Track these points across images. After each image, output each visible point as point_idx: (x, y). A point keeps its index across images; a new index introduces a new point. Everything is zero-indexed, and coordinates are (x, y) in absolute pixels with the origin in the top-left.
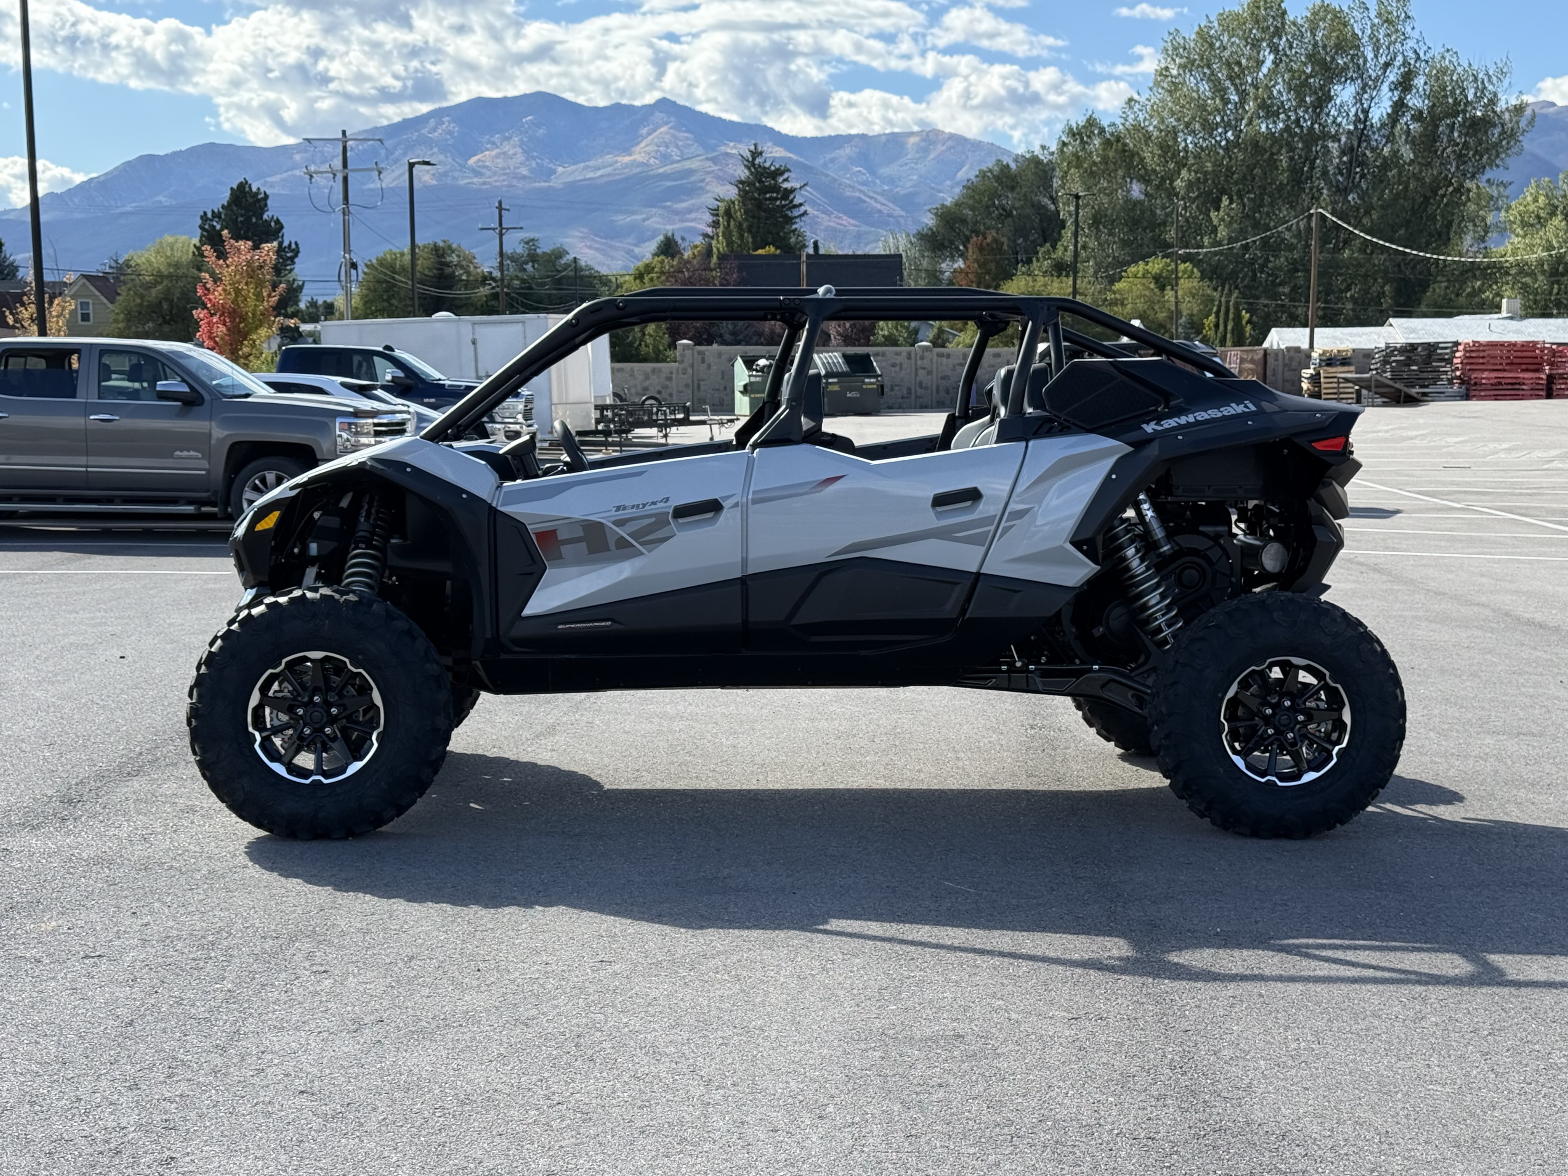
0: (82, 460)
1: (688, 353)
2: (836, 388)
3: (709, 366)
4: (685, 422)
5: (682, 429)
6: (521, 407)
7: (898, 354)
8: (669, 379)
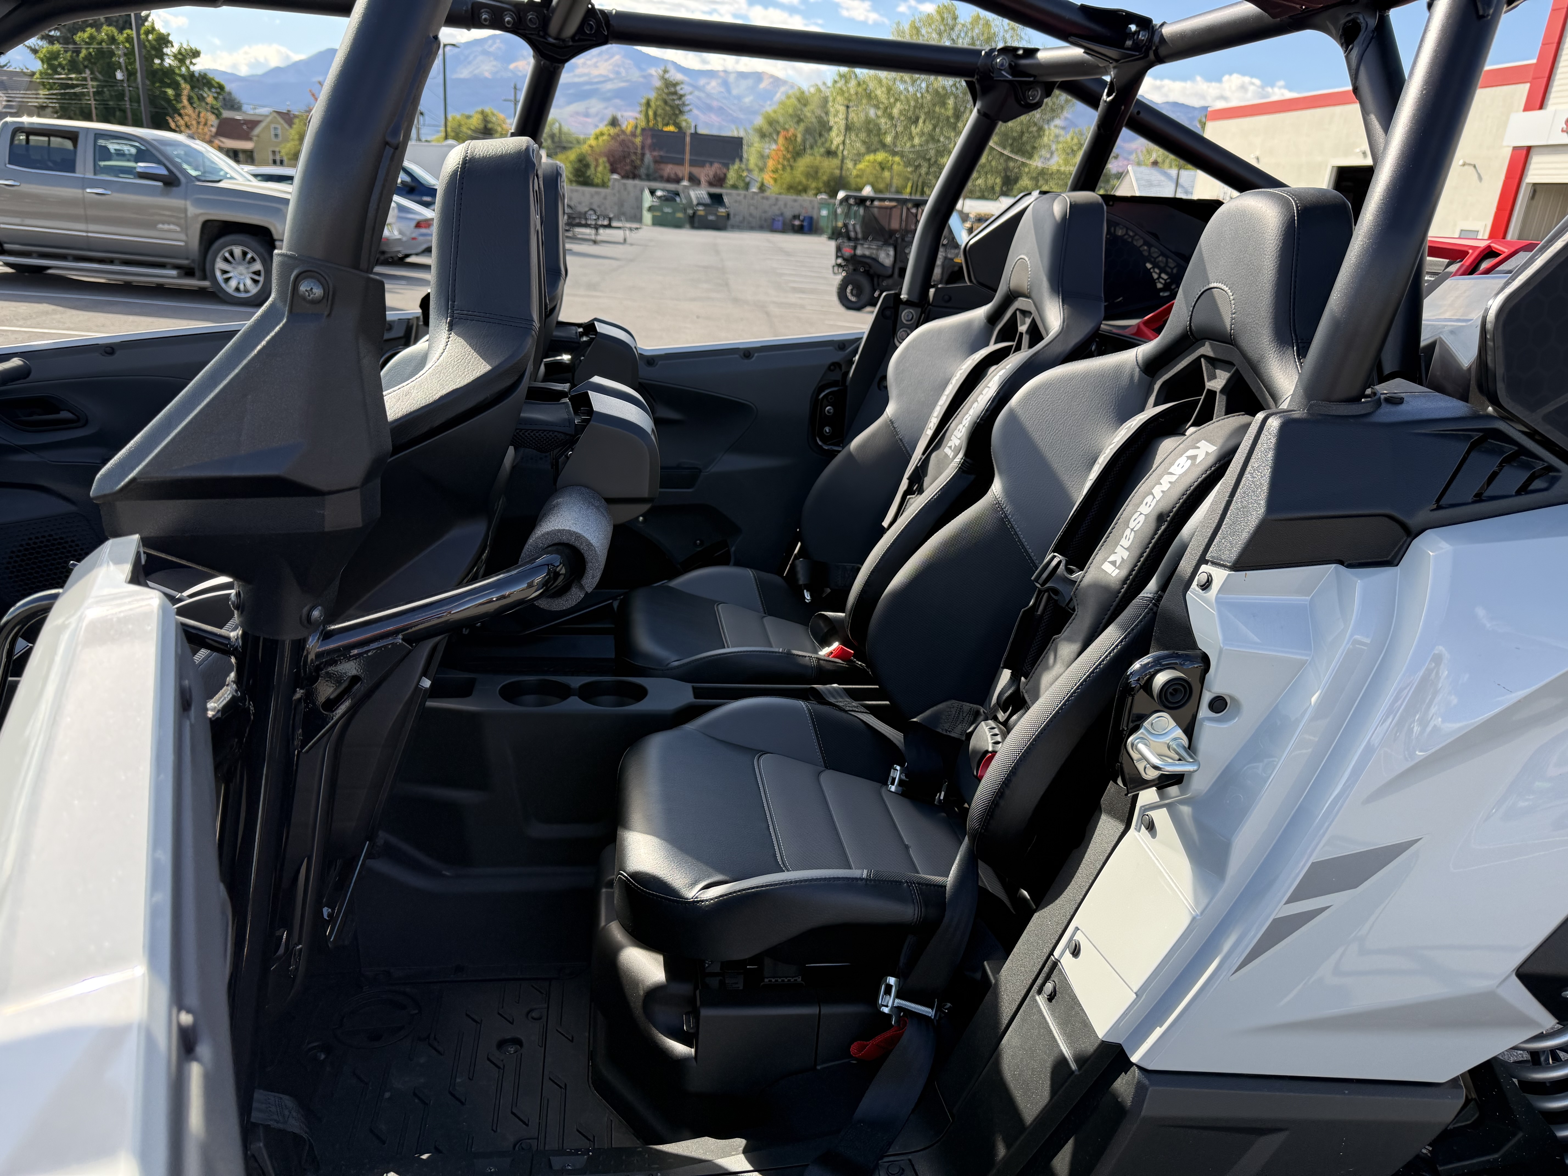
0: (82, 226)
1: (617, 184)
2: (701, 213)
3: (629, 193)
4: (609, 226)
7: (739, 195)
8: (605, 198)
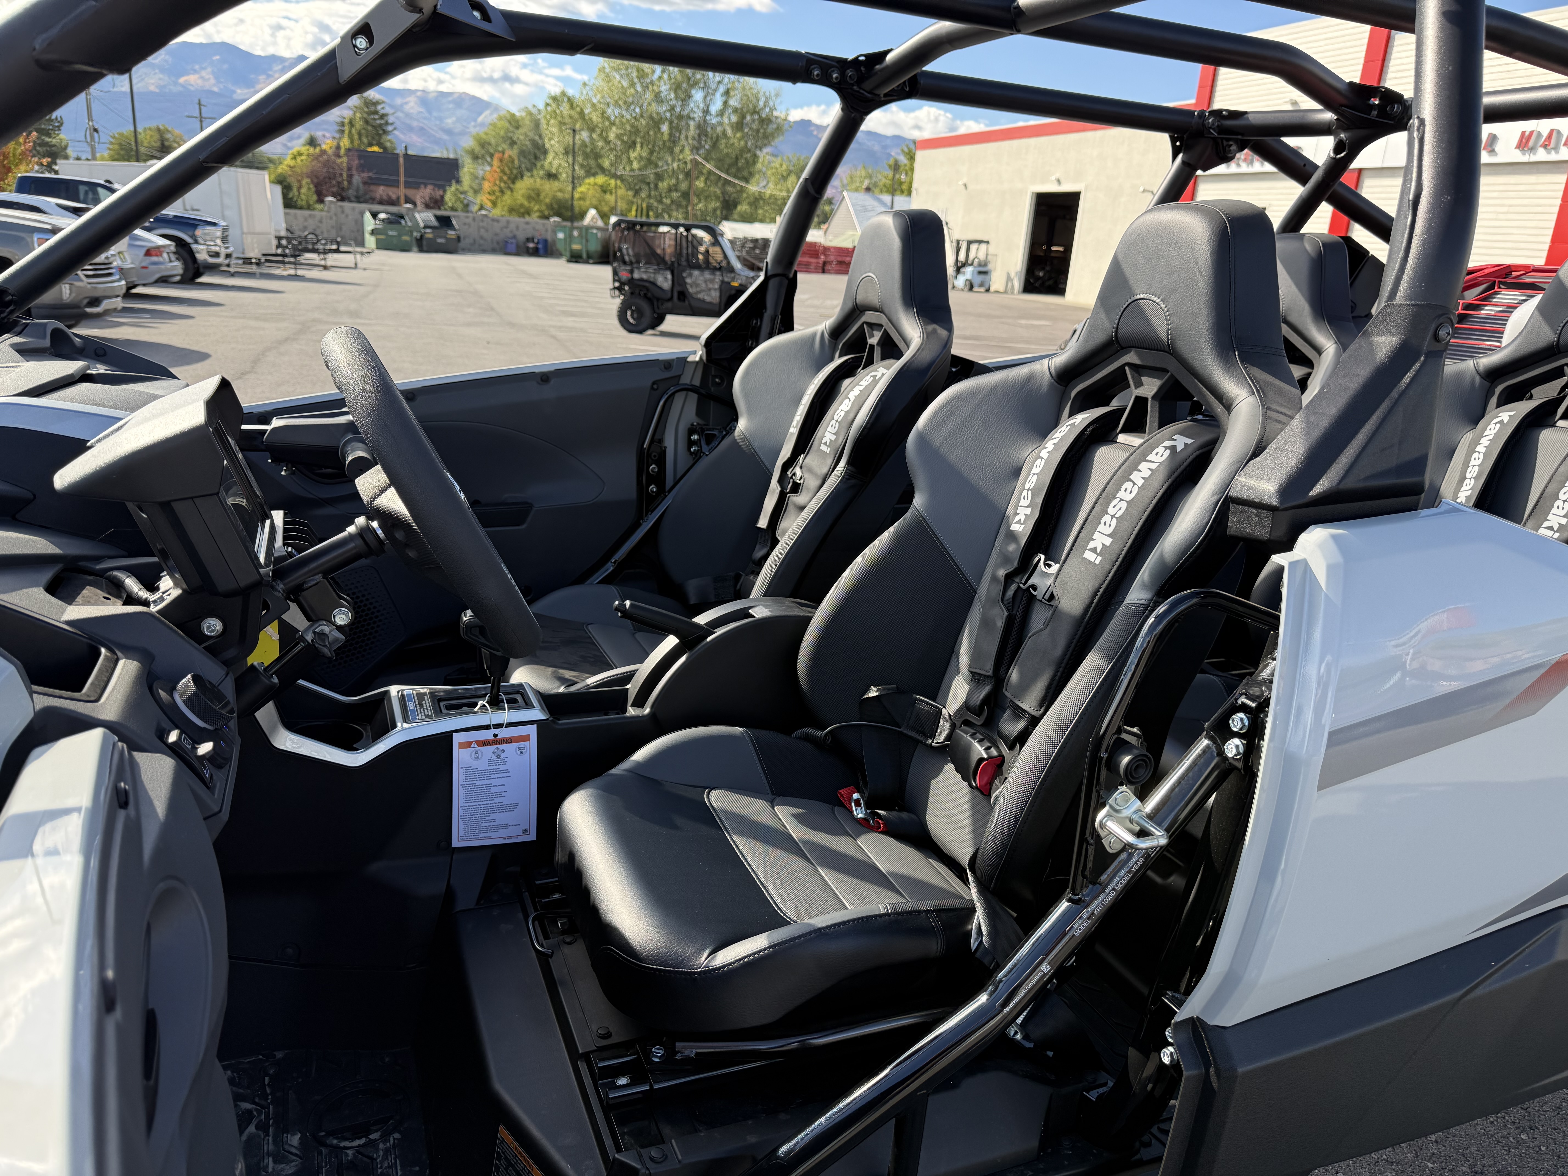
1: (333, 206)
2: (430, 236)
3: (347, 216)
4: (337, 251)
5: (336, 256)
6: (219, 234)
7: (467, 217)
8: (321, 222)
